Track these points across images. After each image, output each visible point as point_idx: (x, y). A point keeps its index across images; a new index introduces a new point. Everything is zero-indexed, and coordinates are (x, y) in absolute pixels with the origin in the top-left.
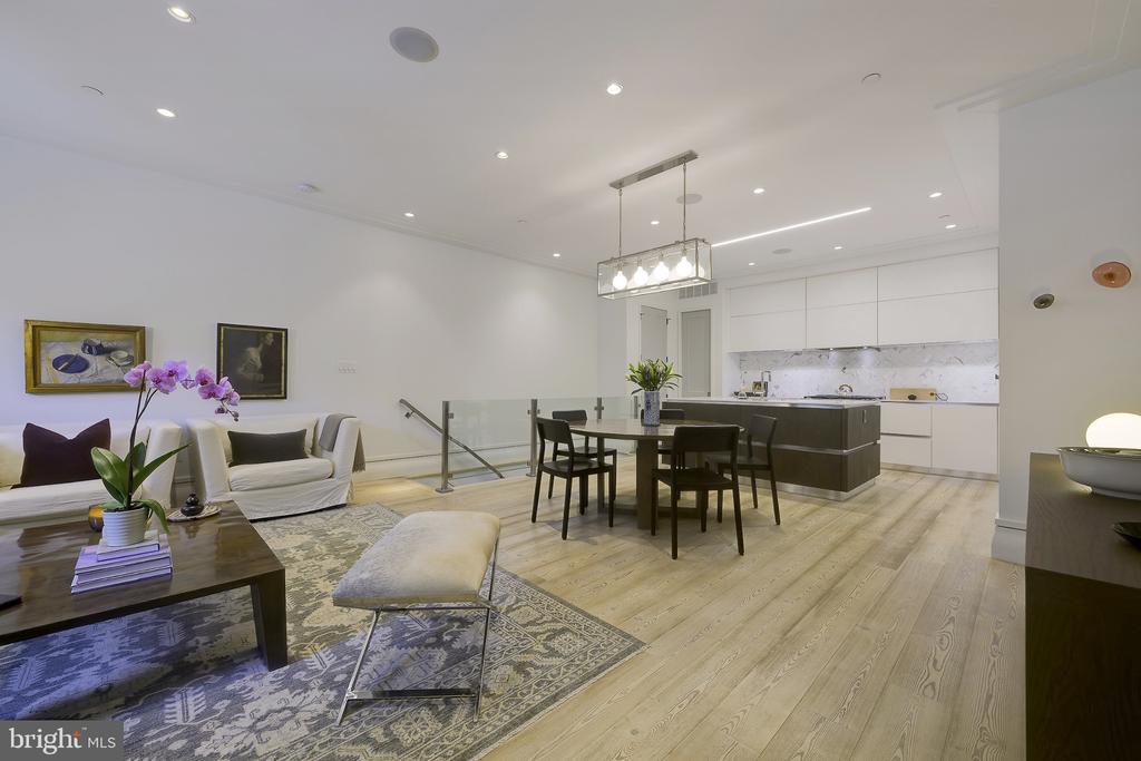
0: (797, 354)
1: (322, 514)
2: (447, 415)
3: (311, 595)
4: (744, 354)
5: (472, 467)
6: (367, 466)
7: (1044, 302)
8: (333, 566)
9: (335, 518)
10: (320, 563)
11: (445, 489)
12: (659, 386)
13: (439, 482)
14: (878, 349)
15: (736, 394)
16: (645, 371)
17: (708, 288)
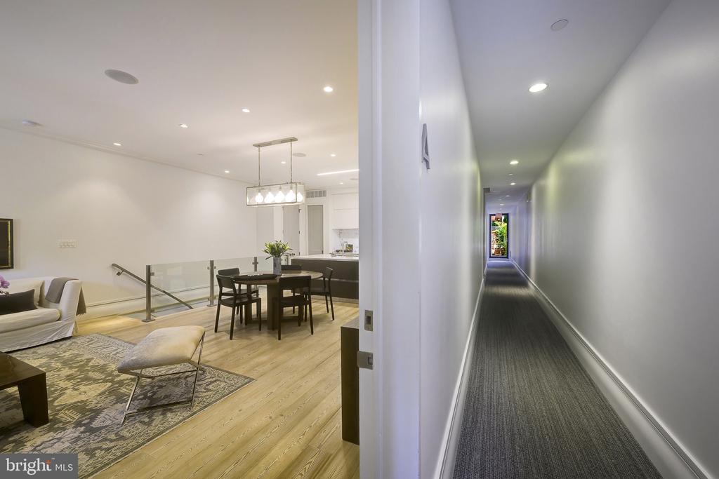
1: (53, 344)
2: (149, 274)
3: (57, 390)
4: (341, 230)
5: (169, 304)
6: (88, 310)
8: (69, 373)
9: (64, 346)
10: (58, 373)
11: (149, 319)
13: (144, 316)
16: (272, 248)
17: (321, 193)
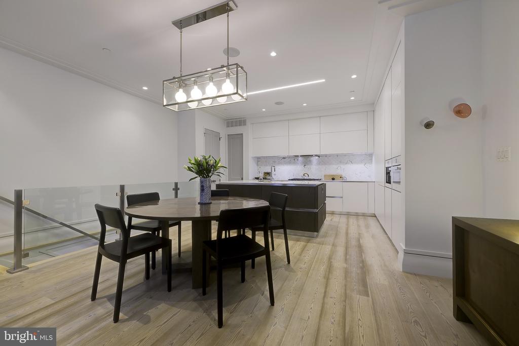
0: (284, 158)
2: (21, 202)
4: (259, 158)
5: (71, 237)
7: (429, 125)
12: (210, 174)
14: (319, 156)
15: (257, 178)
16: (199, 164)
17: (241, 122)
